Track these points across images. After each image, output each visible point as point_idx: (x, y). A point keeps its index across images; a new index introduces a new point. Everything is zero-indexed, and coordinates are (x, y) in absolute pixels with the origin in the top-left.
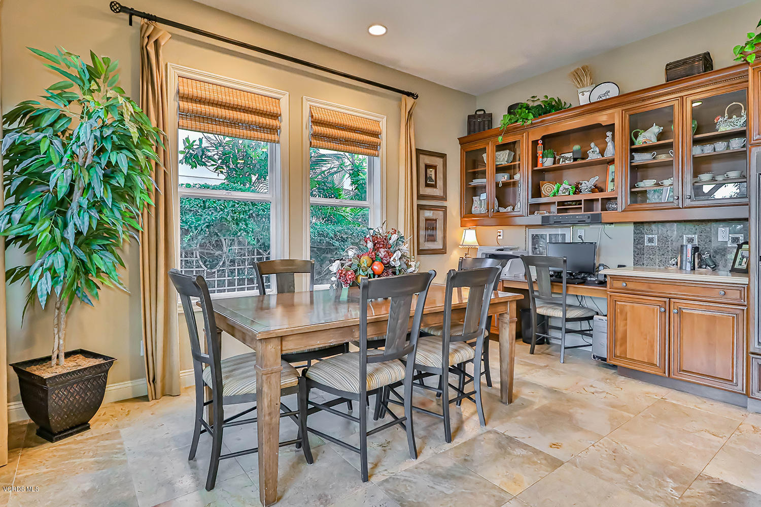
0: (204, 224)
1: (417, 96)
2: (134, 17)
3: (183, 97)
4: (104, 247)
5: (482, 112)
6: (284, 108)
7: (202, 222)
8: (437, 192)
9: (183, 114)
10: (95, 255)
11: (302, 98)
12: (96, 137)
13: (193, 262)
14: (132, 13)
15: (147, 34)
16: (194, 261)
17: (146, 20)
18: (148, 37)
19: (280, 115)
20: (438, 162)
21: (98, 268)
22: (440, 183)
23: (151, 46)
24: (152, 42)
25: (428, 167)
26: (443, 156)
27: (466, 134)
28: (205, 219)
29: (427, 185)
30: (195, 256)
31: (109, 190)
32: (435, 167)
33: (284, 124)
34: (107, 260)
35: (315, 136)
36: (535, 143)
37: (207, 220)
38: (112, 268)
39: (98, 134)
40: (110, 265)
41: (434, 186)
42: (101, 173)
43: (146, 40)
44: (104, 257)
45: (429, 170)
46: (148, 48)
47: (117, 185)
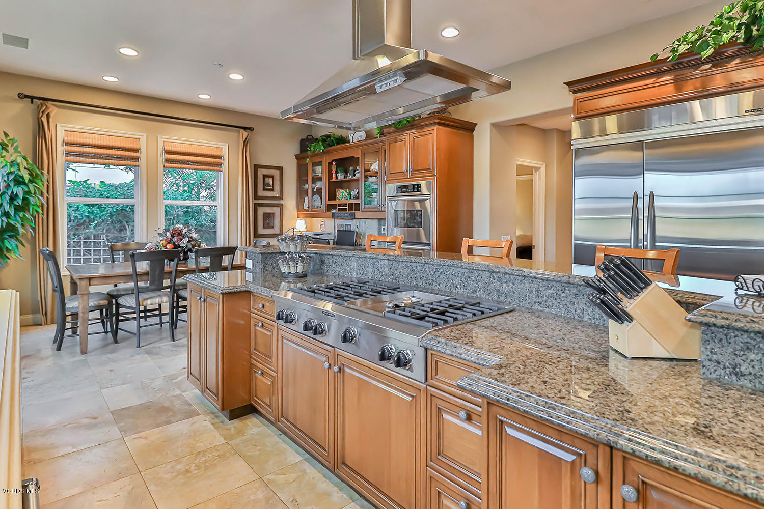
0: (107, 214)
1: (253, 129)
2: (34, 100)
3: (67, 144)
4: (10, 236)
5: (311, 137)
6: (143, 145)
7: (105, 213)
8: (276, 194)
9: (68, 154)
10: (5, 241)
11: (157, 137)
12: (4, 180)
13: (100, 243)
14: (32, 98)
15: (42, 111)
16: (102, 243)
17: (41, 101)
18: (42, 112)
19: (140, 149)
20: (276, 173)
21: (7, 248)
22: (277, 188)
23: (44, 117)
24: (45, 115)
25: (265, 176)
26: (280, 169)
27: (299, 153)
28: (107, 211)
29: (265, 190)
30: (102, 238)
31: (13, 207)
32: (273, 177)
33: (142, 155)
34: (12, 243)
35: (167, 161)
36: (330, 164)
37: (109, 211)
38: (15, 248)
39: (6, 179)
40: (14, 246)
41: (273, 190)
42: (8, 198)
43: (41, 114)
44: (10, 242)
45: (267, 179)
46: (42, 118)
47: (17, 204)
